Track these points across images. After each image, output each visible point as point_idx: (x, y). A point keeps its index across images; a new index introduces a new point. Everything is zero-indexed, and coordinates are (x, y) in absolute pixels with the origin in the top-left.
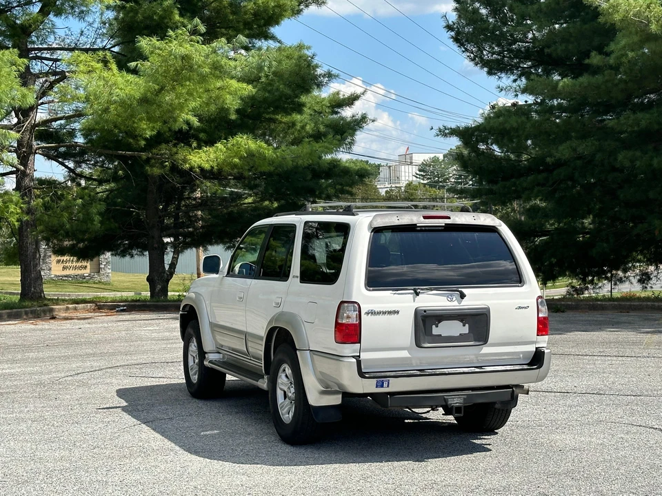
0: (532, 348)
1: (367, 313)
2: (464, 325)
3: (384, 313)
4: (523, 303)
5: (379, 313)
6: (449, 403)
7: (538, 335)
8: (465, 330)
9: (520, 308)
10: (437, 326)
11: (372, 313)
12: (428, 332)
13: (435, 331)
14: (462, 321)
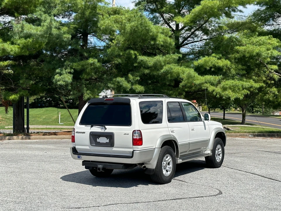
0: (132, 150)
1: (76, 132)
2: (107, 139)
3: (81, 133)
4: (127, 132)
5: (79, 133)
6: (98, 166)
7: (133, 145)
8: (108, 141)
9: (125, 134)
10: (98, 139)
11: (77, 132)
12: (96, 141)
13: (98, 140)
14: (106, 138)
